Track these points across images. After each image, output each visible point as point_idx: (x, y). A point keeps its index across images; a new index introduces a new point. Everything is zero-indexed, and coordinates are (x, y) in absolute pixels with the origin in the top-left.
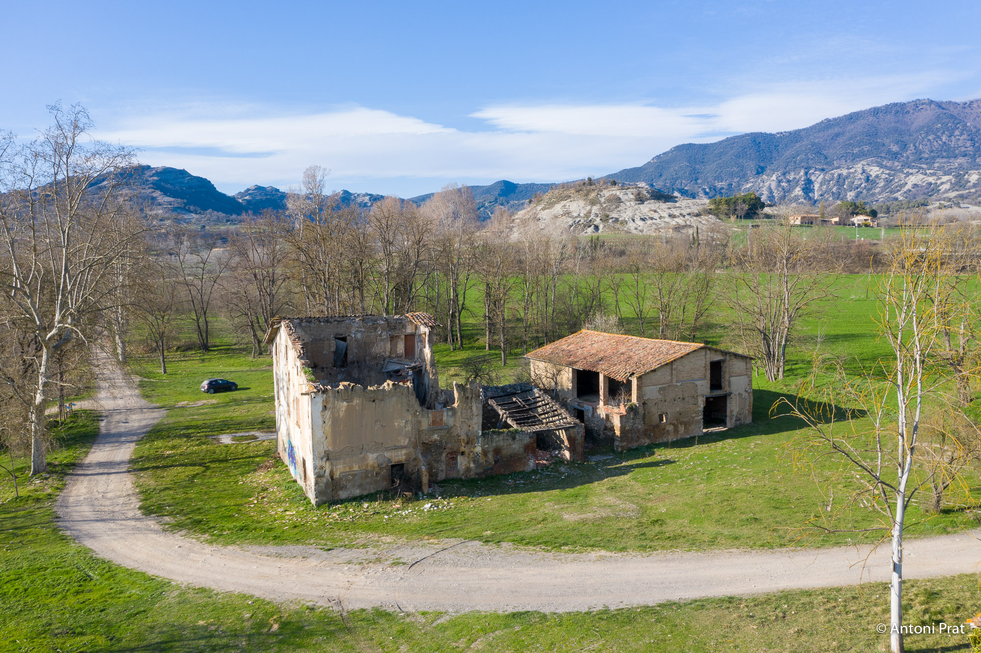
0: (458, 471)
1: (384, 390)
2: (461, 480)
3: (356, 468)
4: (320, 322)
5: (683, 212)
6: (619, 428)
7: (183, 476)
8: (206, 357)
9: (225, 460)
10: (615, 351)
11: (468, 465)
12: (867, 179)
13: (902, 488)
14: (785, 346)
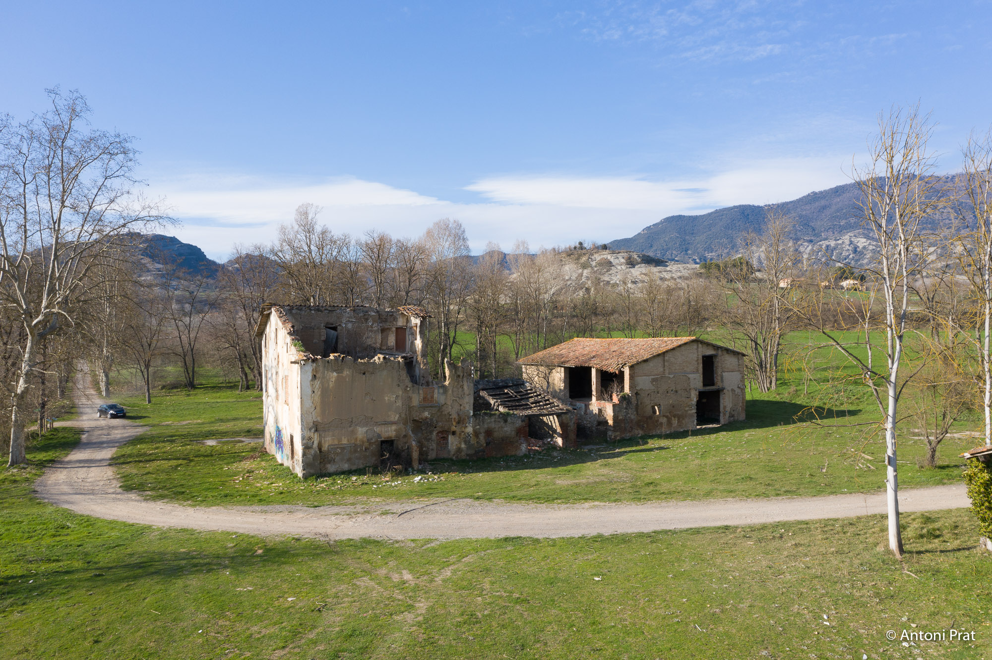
0: (449, 451)
1: (374, 363)
2: (452, 460)
3: (345, 441)
4: (311, 310)
5: (674, 275)
6: (612, 417)
7: (166, 466)
8: (191, 393)
9: (210, 455)
10: (607, 350)
11: (459, 445)
12: (855, 250)
13: (893, 379)
14: (776, 355)
